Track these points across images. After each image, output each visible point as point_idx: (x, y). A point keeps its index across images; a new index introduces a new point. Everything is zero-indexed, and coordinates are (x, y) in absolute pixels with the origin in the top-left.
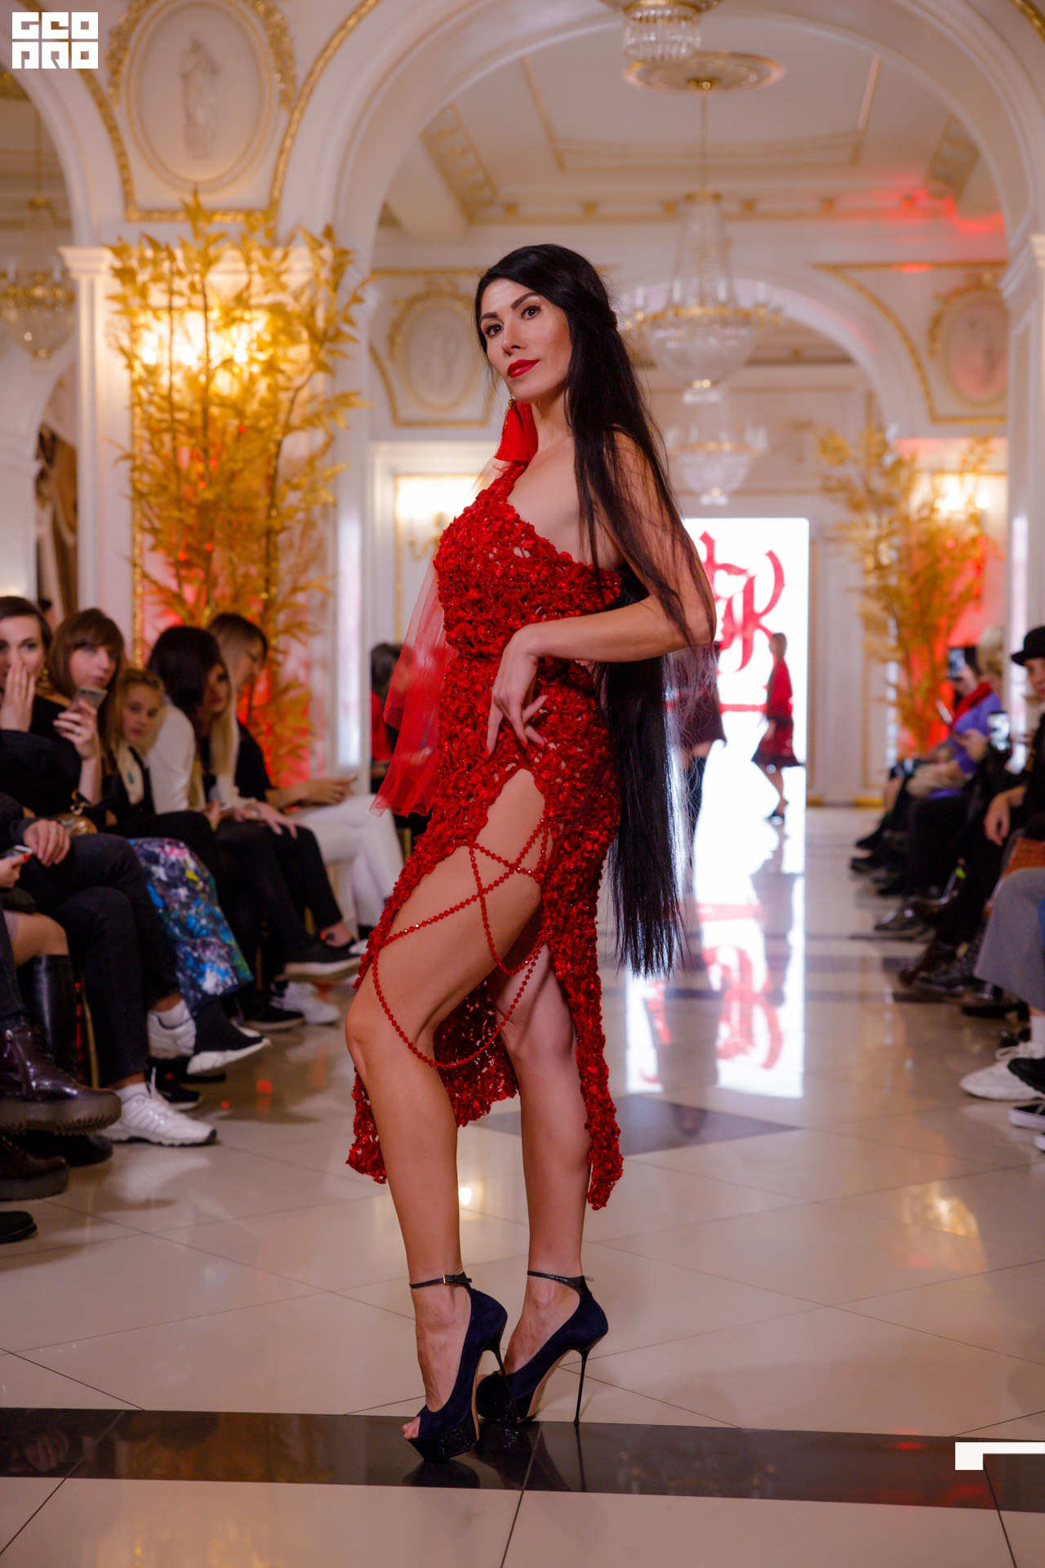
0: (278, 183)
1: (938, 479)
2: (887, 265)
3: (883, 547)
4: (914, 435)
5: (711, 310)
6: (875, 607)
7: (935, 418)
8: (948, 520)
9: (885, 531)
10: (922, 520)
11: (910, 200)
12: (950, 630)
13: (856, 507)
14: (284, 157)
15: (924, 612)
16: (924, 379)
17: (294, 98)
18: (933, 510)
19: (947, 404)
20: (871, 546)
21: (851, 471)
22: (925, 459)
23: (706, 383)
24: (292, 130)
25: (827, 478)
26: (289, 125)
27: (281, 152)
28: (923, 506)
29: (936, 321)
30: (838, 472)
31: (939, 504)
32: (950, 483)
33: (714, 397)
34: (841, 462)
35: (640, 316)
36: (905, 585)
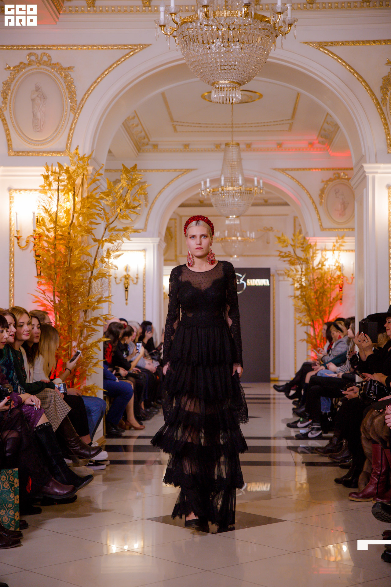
0: (70, 142)
1: (324, 253)
2: (304, 169)
3: (303, 280)
4: (314, 236)
5: (236, 188)
6: (300, 303)
7: (323, 229)
8: (329, 269)
9: (303, 273)
10: (319, 269)
11: (312, 144)
12: (330, 313)
13: (292, 264)
14: (72, 132)
15: (319, 305)
16: (318, 213)
17: (77, 109)
18: (323, 265)
19: (327, 223)
20: (298, 279)
21: (290, 249)
22: (319, 245)
23: (234, 216)
24: (75, 122)
25: (281, 252)
26: (74, 119)
27: (71, 130)
28: (319, 263)
29: (322, 191)
30: (284, 250)
31: (325, 263)
32: (329, 254)
33: (237, 222)
34: (287, 246)
35: (208, 190)
36: (312, 294)
